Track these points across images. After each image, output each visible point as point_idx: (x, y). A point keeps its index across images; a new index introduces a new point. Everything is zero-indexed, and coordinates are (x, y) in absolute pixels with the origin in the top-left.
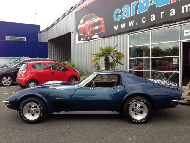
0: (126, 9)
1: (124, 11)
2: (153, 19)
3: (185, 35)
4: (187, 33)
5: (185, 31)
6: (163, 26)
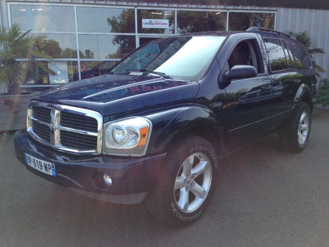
3: (144, 26)
4: (147, 24)
5: (144, 21)
6: (103, 2)
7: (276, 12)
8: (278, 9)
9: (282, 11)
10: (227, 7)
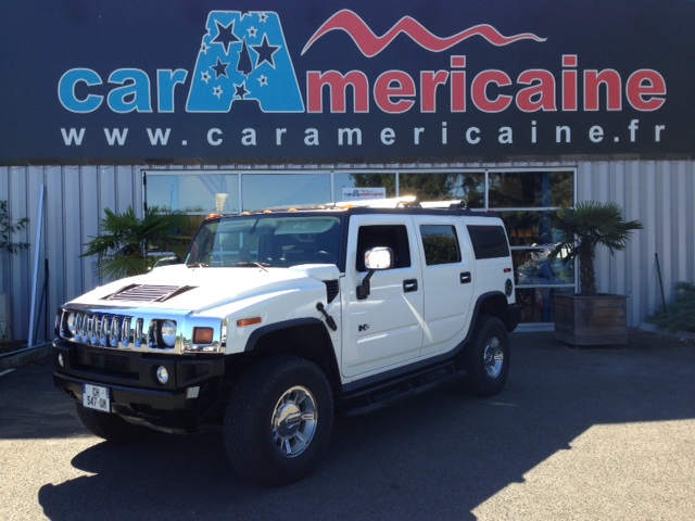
0: (130, 82)
1: (120, 85)
2: (249, 140)
3: (345, 199)
4: (349, 194)
5: (345, 190)
6: (282, 166)
7: (575, 170)
8: (580, 164)
9: (587, 166)
10: (484, 165)
